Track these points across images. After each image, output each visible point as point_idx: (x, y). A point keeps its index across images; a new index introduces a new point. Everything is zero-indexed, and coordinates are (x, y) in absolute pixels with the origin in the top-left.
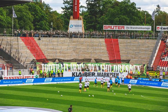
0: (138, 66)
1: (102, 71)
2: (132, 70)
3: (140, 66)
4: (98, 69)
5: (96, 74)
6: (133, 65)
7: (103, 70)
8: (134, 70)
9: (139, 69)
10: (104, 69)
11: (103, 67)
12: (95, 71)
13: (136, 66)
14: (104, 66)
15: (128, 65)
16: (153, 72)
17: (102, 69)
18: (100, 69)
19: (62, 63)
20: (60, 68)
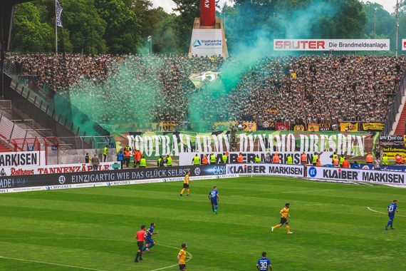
0: (359, 138)
1: (272, 149)
2: (344, 146)
3: (364, 137)
4: (263, 145)
6: (346, 136)
7: (275, 148)
8: (349, 145)
9: (361, 146)
10: (278, 145)
11: (275, 140)
12: (255, 149)
13: (354, 137)
14: (278, 137)
15: (335, 136)
16: (395, 149)
17: (272, 145)
18: (267, 146)
19: (177, 134)
20: (170, 145)
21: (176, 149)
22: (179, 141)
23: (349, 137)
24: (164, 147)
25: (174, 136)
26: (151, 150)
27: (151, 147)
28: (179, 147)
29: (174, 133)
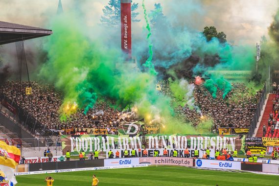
0: (231, 139)
1: (172, 146)
2: (221, 145)
3: (235, 138)
4: (165, 144)
5: (161, 154)
6: (222, 138)
8: (225, 145)
9: (233, 145)
10: (176, 143)
11: (174, 139)
12: (160, 147)
13: (228, 138)
14: (175, 137)
15: (215, 138)
16: (256, 147)
17: (171, 144)
18: (168, 143)
19: (105, 136)
20: (100, 144)
21: (104, 147)
22: (106, 141)
23: (225, 138)
24: (96, 145)
25: (103, 138)
26: (87, 148)
27: (87, 145)
28: (106, 146)
29: (103, 136)
